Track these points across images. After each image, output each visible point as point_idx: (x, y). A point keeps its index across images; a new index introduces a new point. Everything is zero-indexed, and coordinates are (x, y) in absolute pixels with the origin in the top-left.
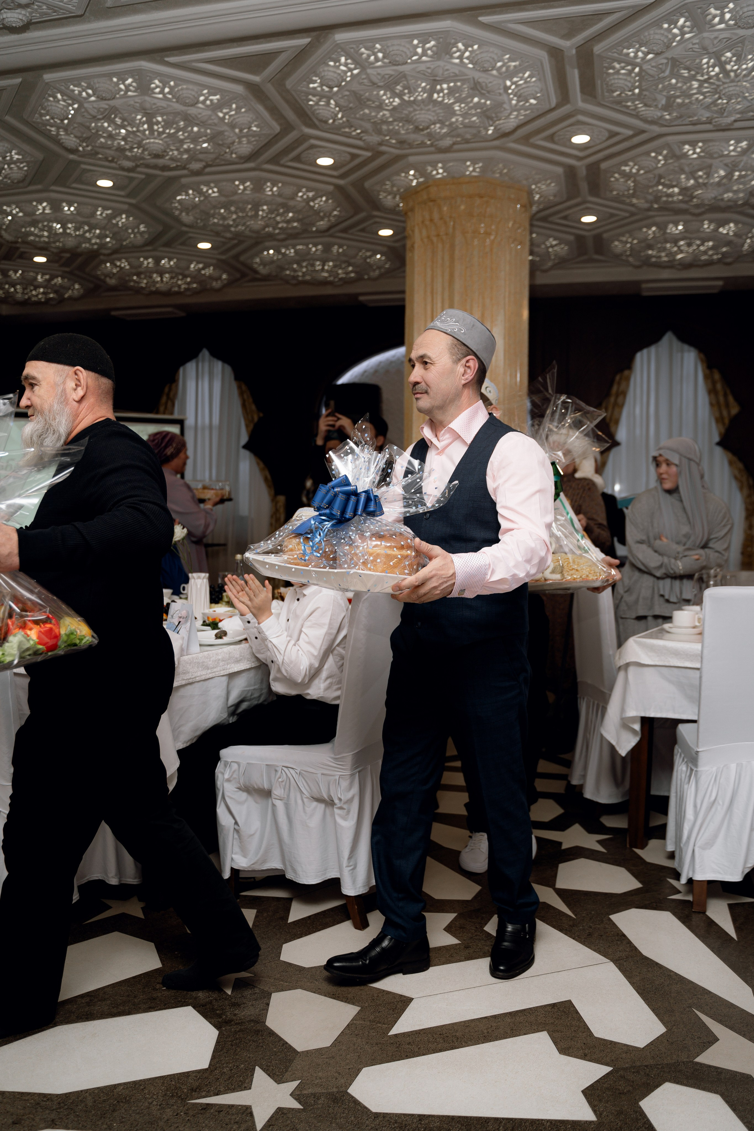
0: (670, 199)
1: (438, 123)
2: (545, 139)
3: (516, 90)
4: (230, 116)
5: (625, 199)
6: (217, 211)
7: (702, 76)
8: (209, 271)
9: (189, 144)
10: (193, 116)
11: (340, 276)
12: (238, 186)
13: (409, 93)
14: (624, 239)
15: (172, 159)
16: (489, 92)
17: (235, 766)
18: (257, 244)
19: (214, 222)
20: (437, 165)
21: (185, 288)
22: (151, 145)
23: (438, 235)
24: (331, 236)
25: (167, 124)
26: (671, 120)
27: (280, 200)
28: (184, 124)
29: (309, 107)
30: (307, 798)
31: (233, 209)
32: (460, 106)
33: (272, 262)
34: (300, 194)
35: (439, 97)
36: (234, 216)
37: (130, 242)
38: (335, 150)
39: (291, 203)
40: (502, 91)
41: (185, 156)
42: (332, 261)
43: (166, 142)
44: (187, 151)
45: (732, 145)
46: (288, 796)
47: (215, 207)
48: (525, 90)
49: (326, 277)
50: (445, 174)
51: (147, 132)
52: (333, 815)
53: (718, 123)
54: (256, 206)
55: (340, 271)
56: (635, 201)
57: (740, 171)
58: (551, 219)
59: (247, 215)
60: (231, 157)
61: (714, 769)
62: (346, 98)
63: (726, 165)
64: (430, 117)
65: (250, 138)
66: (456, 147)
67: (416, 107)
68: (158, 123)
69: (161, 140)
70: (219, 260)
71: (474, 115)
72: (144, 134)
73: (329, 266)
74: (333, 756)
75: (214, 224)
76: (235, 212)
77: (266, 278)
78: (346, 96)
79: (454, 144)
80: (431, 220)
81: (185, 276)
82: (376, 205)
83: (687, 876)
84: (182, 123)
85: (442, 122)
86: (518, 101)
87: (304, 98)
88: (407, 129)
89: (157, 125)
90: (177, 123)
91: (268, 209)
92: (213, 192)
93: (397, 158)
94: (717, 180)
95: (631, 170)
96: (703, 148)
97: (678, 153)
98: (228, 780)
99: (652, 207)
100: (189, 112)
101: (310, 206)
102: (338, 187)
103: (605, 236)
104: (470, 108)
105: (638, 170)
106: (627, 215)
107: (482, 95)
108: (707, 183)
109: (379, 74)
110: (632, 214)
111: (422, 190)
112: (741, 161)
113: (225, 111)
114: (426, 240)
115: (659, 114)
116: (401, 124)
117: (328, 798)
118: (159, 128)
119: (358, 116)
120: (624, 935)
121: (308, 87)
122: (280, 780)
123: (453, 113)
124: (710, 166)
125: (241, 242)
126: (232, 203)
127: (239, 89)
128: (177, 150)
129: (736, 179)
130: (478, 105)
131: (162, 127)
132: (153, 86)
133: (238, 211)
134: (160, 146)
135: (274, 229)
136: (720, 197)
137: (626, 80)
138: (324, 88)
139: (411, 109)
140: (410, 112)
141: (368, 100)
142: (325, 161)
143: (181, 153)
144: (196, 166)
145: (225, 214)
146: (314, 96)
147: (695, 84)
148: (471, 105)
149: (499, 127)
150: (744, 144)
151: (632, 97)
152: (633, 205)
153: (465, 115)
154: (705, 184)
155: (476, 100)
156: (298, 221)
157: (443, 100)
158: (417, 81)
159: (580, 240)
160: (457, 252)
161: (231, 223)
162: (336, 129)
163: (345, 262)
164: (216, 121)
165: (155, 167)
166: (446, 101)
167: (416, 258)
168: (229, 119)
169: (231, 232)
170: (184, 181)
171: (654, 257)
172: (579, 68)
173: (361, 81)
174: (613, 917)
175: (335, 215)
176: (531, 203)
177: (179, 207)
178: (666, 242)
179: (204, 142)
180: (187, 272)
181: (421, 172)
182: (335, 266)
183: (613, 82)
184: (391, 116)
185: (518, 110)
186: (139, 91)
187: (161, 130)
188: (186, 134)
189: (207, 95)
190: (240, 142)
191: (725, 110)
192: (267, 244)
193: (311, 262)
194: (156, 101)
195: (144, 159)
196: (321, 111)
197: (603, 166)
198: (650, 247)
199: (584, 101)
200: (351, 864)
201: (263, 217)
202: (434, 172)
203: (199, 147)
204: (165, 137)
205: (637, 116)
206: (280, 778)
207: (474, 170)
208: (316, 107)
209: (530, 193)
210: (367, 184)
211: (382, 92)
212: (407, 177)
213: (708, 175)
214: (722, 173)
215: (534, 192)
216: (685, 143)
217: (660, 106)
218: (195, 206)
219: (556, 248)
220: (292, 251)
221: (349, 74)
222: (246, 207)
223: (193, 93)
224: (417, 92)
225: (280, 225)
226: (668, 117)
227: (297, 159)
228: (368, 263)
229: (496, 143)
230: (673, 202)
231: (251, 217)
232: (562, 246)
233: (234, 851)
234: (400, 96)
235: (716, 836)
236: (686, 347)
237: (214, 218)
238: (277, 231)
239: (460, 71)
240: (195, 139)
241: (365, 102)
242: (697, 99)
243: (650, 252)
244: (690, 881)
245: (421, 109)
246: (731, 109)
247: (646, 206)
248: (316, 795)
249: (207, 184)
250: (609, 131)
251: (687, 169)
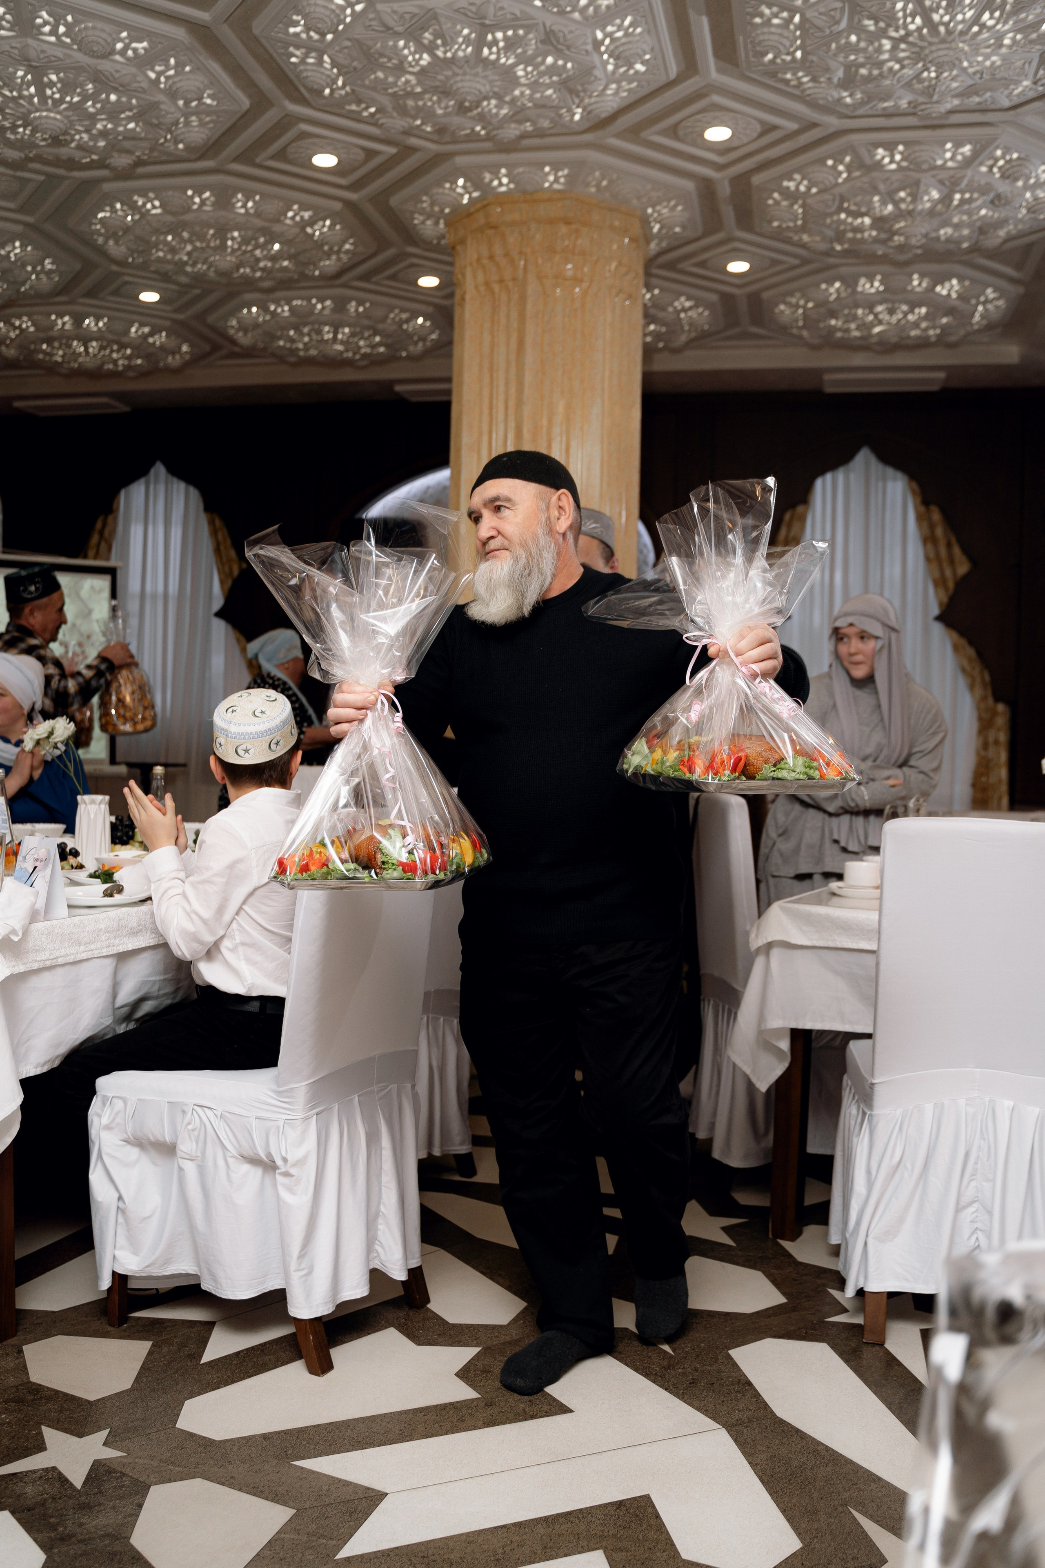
0: (859, 236)
1: (492, 97)
2: (664, 133)
3: (612, 47)
4: (167, 78)
5: (791, 234)
6: (162, 238)
7: (897, 30)
8: (160, 339)
9: (105, 123)
10: (106, 73)
11: (363, 351)
12: (192, 197)
13: (444, 44)
14: (793, 300)
15: (80, 147)
16: (569, 48)
17: (119, 1104)
18: (231, 296)
19: (159, 257)
20: (499, 172)
21: (123, 365)
22: (43, 121)
23: (501, 281)
24: (345, 286)
25: (67, 87)
26: (855, 106)
27: (258, 223)
28: (95, 87)
29: (292, 67)
30: (234, 1157)
31: (185, 235)
32: (525, 70)
33: (256, 326)
34: (290, 214)
35: (491, 53)
36: (189, 248)
37: (31, 287)
38: (339, 141)
39: (277, 228)
40: (590, 47)
41: (102, 144)
42: (349, 325)
43: (67, 117)
44: (104, 134)
45: (949, 150)
46: (203, 1153)
47: (157, 231)
48: (626, 47)
49: (341, 353)
50: (512, 186)
51: (36, 100)
52: (275, 1185)
53: (926, 112)
54: (222, 232)
55: (362, 343)
56: (805, 238)
57: (962, 192)
58: (681, 266)
59: (208, 246)
60: (177, 148)
61: (899, 1112)
62: (346, 51)
63: (941, 182)
64: (478, 86)
65: (203, 116)
66: (526, 142)
67: (457, 70)
68: (51, 84)
69: (59, 113)
70: (174, 321)
71: (549, 86)
72: (31, 102)
73: (343, 333)
74: (274, 1087)
75: (159, 259)
76: (190, 241)
77: (249, 353)
78: (346, 47)
79: (524, 136)
80: (491, 257)
81: (123, 346)
82: (410, 236)
83: (856, 1285)
84: (90, 86)
85: (499, 97)
86: (617, 67)
87: (282, 51)
88: (446, 107)
89: (51, 88)
90: (82, 86)
91: (240, 235)
92: (154, 207)
93: (438, 159)
94: (928, 205)
95: (797, 187)
96: (906, 154)
97: (868, 161)
98: (108, 1128)
99: (833, 249)
100: (100, 68)
101: (306, 233)
102: (349, 205)
103: (765, 295)
104: (542, 74)
105: (809, 189)
106: (796, 262)
107: (558, 53)
108: (913, 210)
109: (395, 12)
110: (805, 262)
111: (478, 211)
112: (963, 177)
113: (158, 68)
114: (482, 288)
115: (835, 94)
116: (435, 98)
117: (267, 1157)
118: (53, 93)
119: (367, 82)
120: (749, 1383)
121: (287, 33)
122: (190, 1127)
123: (515, 82)
124: (917, 183)
125: (205, 293)
126: (184, 225)
127: (179, 33)
128: (87, 131)
129: (958, 206)
130: (552, 70)
131: (59, 91)
132: (39, 21)
133: (194, 238)
134: (58, 124)
135: (254, 270)
136: (933, 235)
137: (781, 35)
138: (312, 34)
139: (449, 73)
140: (448, 78)
141: (382, 55)
142: (325, 160)
143: (94, 138)
144: (122, 161)
145: (174, 243)
146: (297, 47)
147: (887, 45)
148: (542, 68)
149: (589, 109)
150: (967, 149)
151: (793, 65)
152: (804, 246)
153: (534, 86)
154: (910, 213)
155: (550, 60)
156: (290, 258)
157: (498, 58)
158: (455, 25)
159: (727, 300)
160: (529, 306)
161: (185, 258)
162: (335, 106)
163: (368, 328)
164: (145, 85)
165: (57, 162)
166: (503, 60)
167: (467, 315)
168: (165, 83)
169: (186, 274)
170: (107, 187)
171: (840, 330)
172: (709, 14)
173: (368, 23)
174: (735, 1353)
175: (347, 252)
176: (648, 238)
177: (103, 231)
178: (857, 306)
179: (130, 119)
180: (125, 340)
181: (475, 182)
182: (353, 334)
183: (761, 38)
184: (419, 83)
185: (618, 82)
186: (17, 28)
187: (57, 96)
188: (99, 106)
189: (127, 41)
190: (187, 123)
191: (934, 90)
192: (248, 296)
193: (316, 327)
194: (45, 47)
195: (34, 146)
196: (309, 74)
197: (757, 179)
198: (833, 314)
199: (719, 70)
200: (302, 1266)
201: (234, 251)
202: (496, 183)
203: (121, 129)
204: (65, 109)
205: (802, 98)
206: (189, 1124)
207: (556, 180)
208: (302, 67)
209: (645, 222)
210: (394, 201)
211: (401, 43)
212: (454, 190)
213: (915, 197)
214: (935, 194)
215: (651, 219)
216: (877, 145)
217: (835, 80)
218: (127, 229)
219: (690, 313)
220: (286, 308)
221: (349, 11)
222: (207, 233)
223: (104, 35)
224: (456, 43)
225: (262, 264)
226: (848, 100)
227: (281, 155)
228: (406, 331)
229: (589, 137)
230: (863, 241)
231: (215, 249)
232: (700, 310)
233: (118, 1245)
234: (431, 49)
235: (901, 1220)
236: (890, 471)
237: (158, 250)
238: (258, 274)
239: (522, 12)
240: (113, 113)
241: (377, 60)
242: (891, 69)
243: (833, 322)
244: (861, 1293)
245: (465, 74)
246: (943, 88)
247: (823, 246)
248: (248, 1152)
249: (143, 193)
250: (761, 122)
251: (882, 187)
